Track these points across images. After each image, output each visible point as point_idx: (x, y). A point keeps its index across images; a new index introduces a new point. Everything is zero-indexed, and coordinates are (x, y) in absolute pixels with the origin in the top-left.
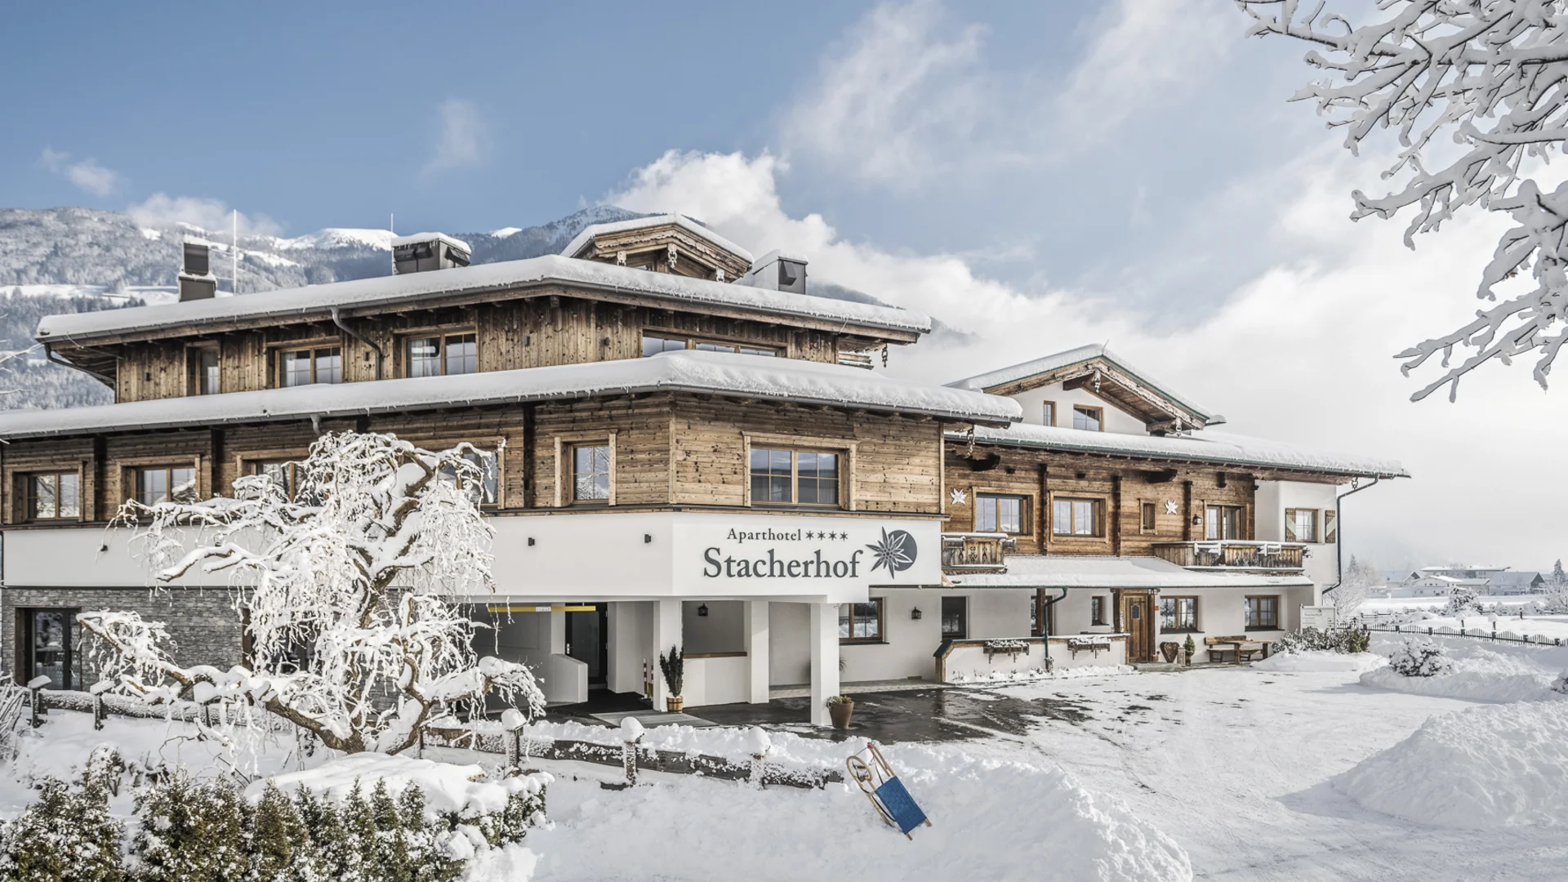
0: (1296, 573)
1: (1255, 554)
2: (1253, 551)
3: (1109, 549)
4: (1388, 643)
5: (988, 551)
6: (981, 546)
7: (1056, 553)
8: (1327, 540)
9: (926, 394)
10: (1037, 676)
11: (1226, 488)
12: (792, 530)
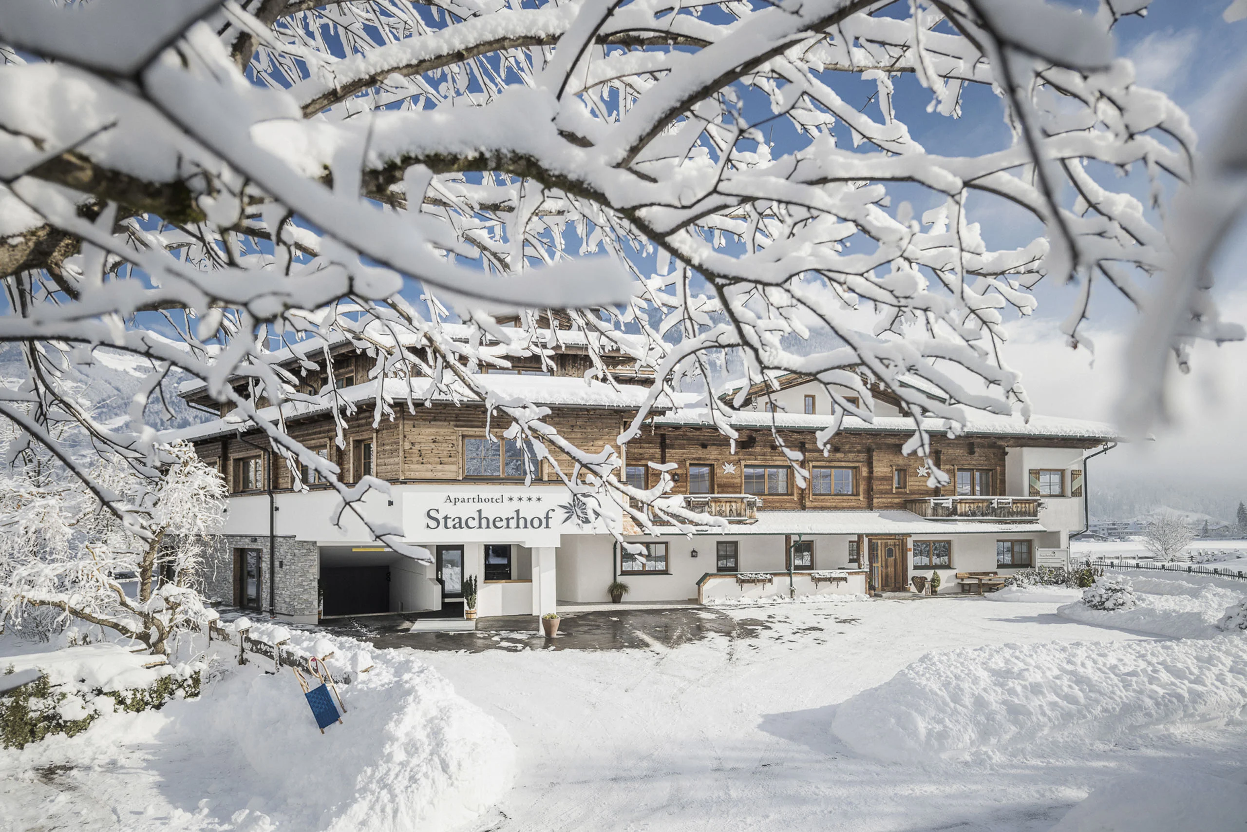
0: (1031, 522)
1: (988, 507)
2: (985, 504)
3: (864, 504)
4: (1144, 579)
5: (734, 507)
6: (728, 504)
7: (815, 508)
8: (1074, 494)
9: (586, 394)
10: (780, 601)
11: (976, 454)
12: (496, 496)
